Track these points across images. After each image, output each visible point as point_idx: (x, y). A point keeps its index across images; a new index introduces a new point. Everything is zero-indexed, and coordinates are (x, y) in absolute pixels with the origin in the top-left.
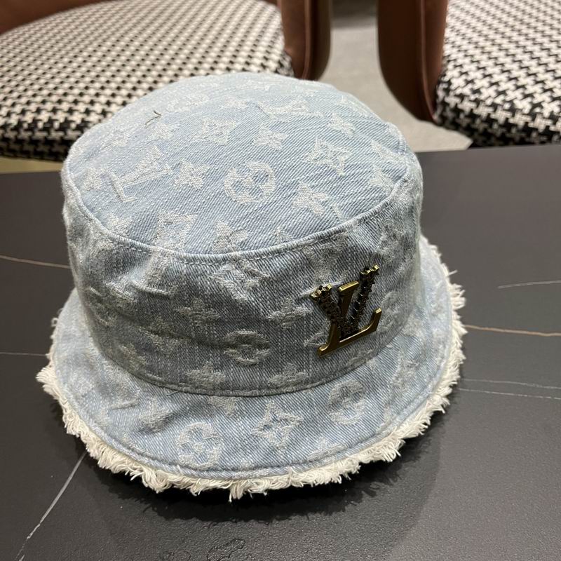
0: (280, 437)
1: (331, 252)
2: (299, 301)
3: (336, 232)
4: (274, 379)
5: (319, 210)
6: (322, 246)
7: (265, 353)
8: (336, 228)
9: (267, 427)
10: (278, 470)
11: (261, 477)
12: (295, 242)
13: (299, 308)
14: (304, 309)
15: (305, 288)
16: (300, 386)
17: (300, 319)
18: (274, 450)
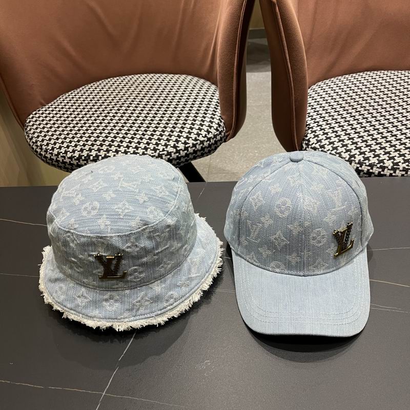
0: (82, 303)
1: (103, 243)
2: (90, 255)
3: (104, 237)
4: (85, 280)
5: (102, 227)
6: (100, 240)
7: (82, 270)
8: (105, 235)
9: (79, 297)
10: (78, 314)
11: (72, 314)
12: (89, 235)
13: (90, 258)
14: (91, 259)
15: (92, 252)
16: (95, 288)
17: (90, 262)
18: (79, 306)
